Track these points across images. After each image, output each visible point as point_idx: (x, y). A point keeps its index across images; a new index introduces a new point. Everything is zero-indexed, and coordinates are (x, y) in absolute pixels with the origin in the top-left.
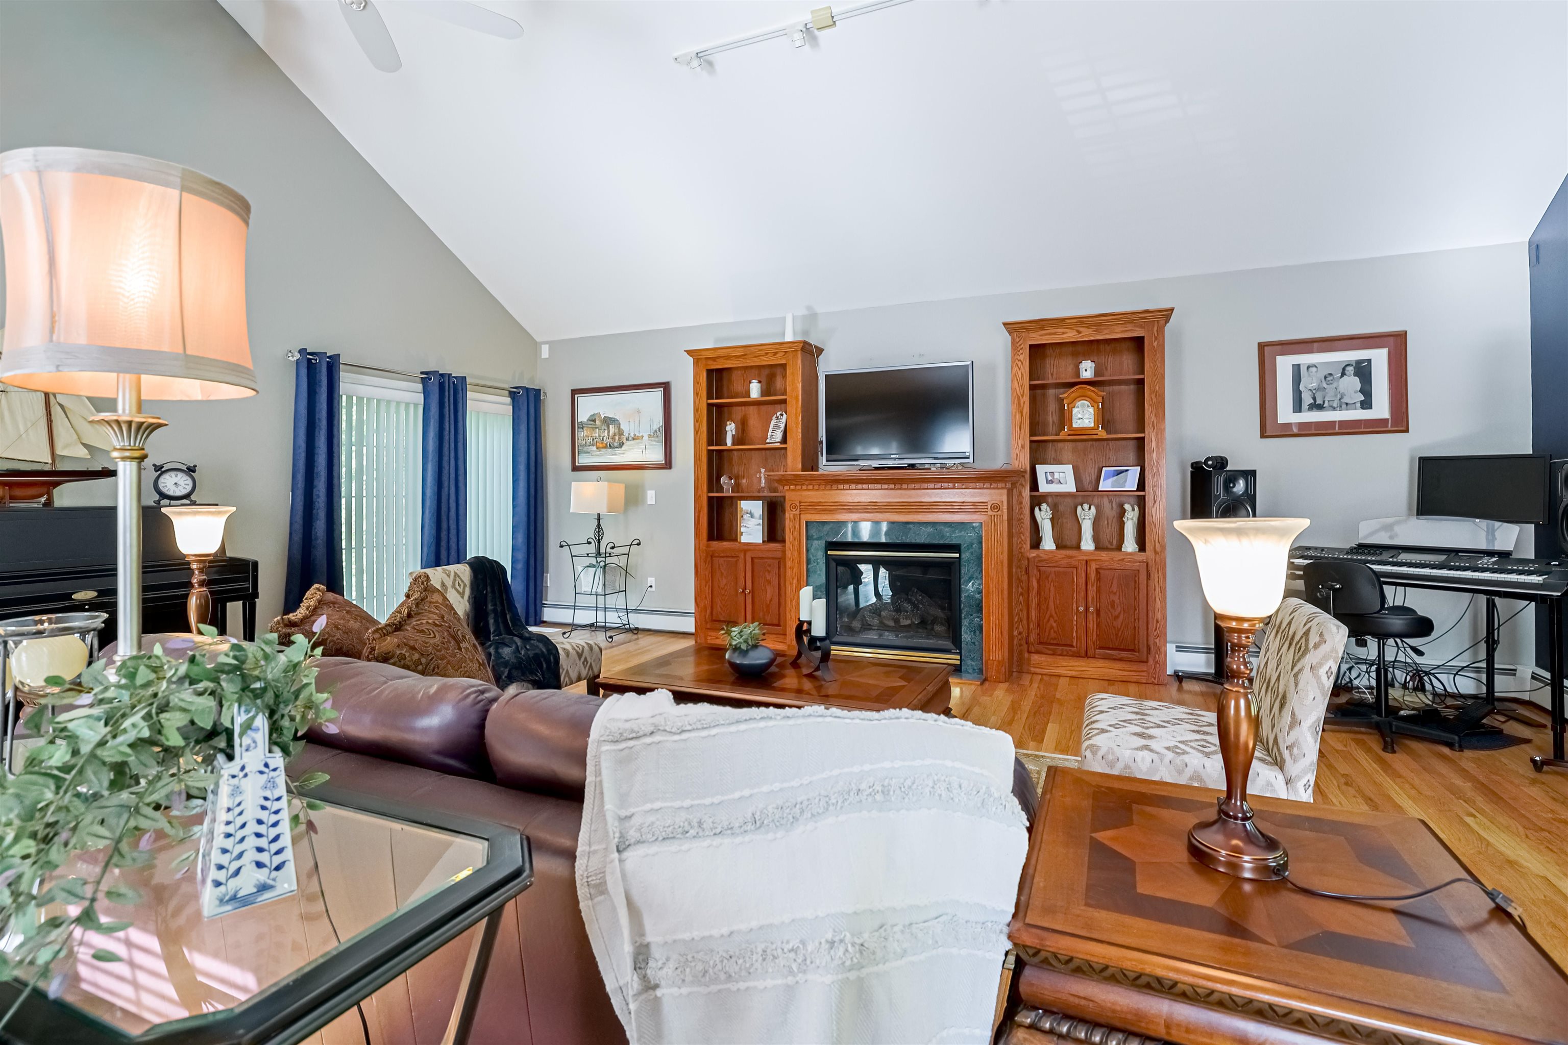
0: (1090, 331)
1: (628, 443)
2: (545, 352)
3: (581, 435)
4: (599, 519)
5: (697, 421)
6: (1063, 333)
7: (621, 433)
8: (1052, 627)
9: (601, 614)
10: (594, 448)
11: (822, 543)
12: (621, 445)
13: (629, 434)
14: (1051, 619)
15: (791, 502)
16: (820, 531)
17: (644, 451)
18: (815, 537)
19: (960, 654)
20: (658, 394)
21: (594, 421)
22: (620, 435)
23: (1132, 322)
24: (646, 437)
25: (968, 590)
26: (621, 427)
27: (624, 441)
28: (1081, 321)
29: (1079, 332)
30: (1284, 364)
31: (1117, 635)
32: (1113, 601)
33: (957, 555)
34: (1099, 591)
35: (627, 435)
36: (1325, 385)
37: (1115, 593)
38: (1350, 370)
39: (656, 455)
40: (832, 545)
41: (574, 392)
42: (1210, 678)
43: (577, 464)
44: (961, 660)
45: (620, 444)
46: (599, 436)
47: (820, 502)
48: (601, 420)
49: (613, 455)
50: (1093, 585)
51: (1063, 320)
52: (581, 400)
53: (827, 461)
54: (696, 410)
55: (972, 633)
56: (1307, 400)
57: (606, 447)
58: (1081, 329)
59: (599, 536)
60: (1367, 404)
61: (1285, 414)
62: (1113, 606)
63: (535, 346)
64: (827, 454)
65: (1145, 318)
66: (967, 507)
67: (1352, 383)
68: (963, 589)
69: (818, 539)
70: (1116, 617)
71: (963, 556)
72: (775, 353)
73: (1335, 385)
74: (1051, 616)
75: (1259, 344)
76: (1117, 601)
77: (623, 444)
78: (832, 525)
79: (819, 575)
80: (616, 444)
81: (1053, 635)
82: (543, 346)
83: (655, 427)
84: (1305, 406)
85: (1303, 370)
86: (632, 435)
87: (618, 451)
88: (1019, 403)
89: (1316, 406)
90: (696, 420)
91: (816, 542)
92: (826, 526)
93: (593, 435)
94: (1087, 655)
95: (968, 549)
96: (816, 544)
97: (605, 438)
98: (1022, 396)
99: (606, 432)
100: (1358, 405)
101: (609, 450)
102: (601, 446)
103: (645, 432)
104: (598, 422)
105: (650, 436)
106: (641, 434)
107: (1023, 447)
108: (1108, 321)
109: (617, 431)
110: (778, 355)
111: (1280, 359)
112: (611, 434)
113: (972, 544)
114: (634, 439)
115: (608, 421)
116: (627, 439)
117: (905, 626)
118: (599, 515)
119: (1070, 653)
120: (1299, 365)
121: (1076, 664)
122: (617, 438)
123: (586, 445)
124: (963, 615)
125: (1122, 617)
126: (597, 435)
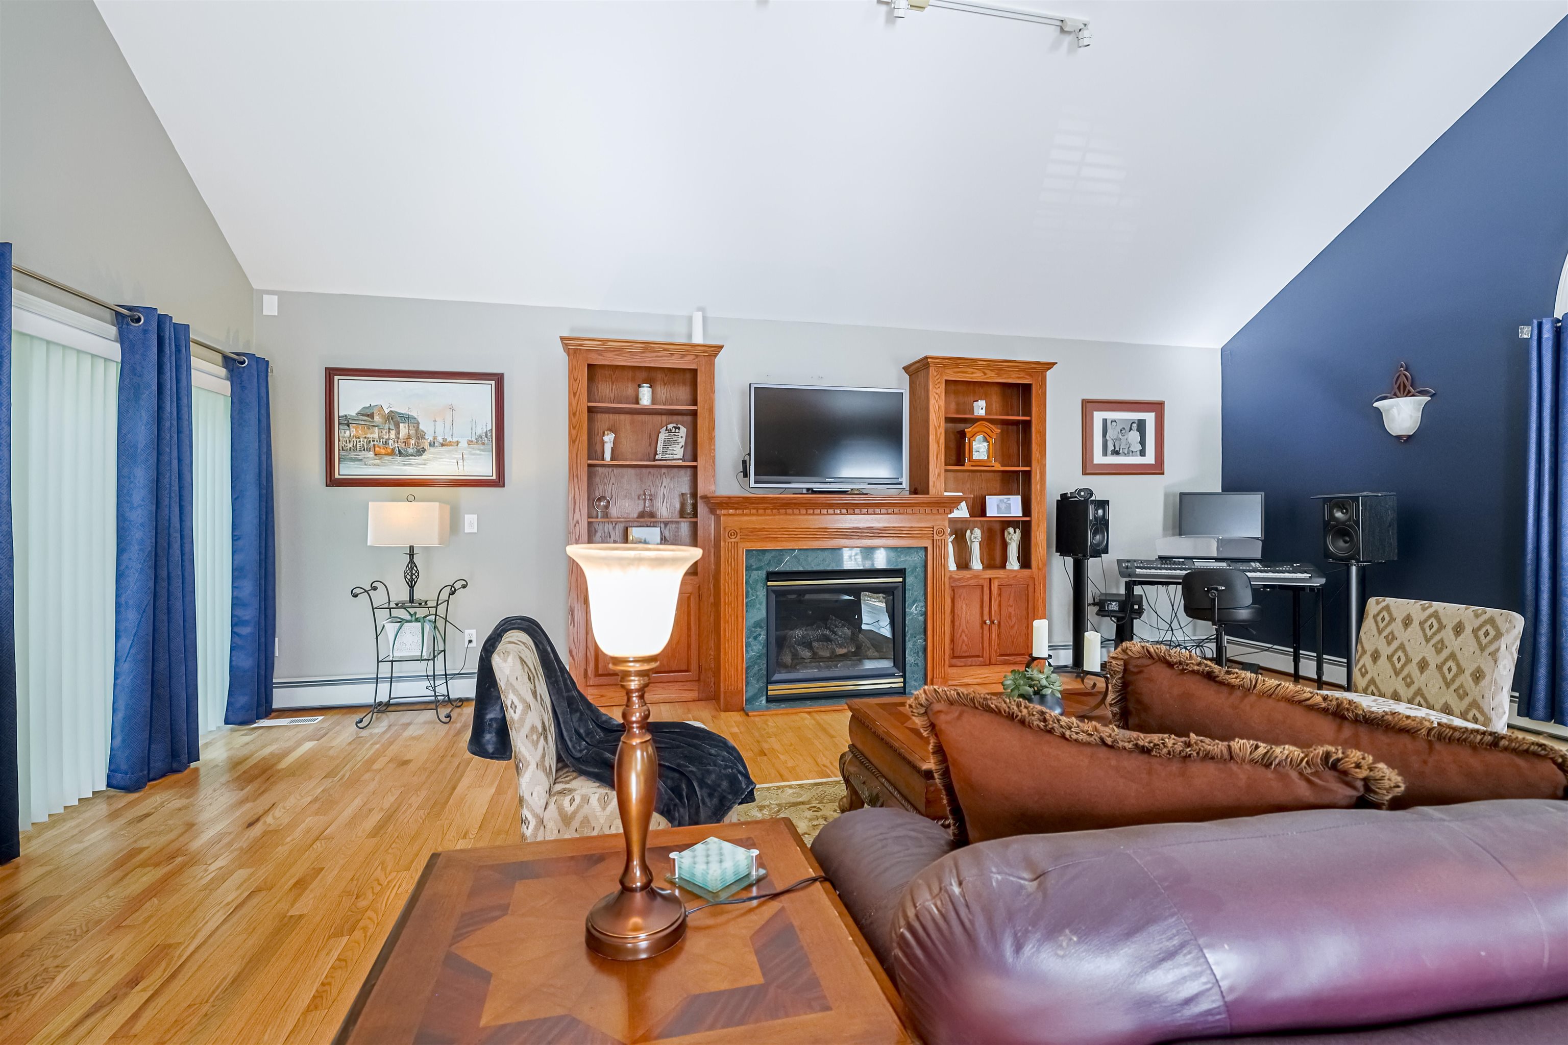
0: (993, 374)
1: (432, 449)
2: (271, 306)
3: (342, 435)
4: (412, 555)
5: (574, 428)
6: (973, 373)
7: (420, 435)
8: (963, 641)
9: (384, 687)
10: (371, 454)
11: (763, 574)
12: (420, 452)
13: (435, 438)
14: (963, 635)
15: (730, 529)
16: (760, 560)
17: (460, 462)
18: (754, 567)
19: (904, 676)
20: (486, 390)
21: (371, 416)
22: (418, 438)
23: (1024, 371)
24: (464, 444)
25: (911, 613)
26: (421, 427)
27: (426, 446)
28: (990, 364)
29: (985, 374)
30: (1098, 417)
31: (1013, 642)
32: (1010, 613)
33: (901, 579)
34: (1000, 605)
35: (431, 439)
36: (1120, 436)
37: (1012, 606)
38: (1135, 425)
39: (485, 468)
40: (771, 576)
41: (331, 374)
42: (1069, 669)
43: (337, 476)
44: (904, 682)
45: (418, 451)
46: (380, 438)
47: (764, 528)
48: (383, 416)
49: (405, 465)
50: (995, 601)
51: (975, 360)
52: (344, 386)
53: (756, 482)
54: (572, 414)
55: (915, 655)
56: (1110, 447)
57: (392, 453)
58: (986, 371)
59: (412, 574)
60: (1143, 453)
61: (1099, 458)
62: (1010, 617)
63: (253, 297)
64: (755, 475)
65: (1034, 368)
66: (915, 532)
67: (1135, 436)
68: (907, 613)
69: (757, 569)
70: (1012, 627)
71: (907, 580)
72: (683, 356)
73: (1125, 437)
74: (963, 631)
75: (1083, 400)
76: (1013, 613)
77: (424, 450)
78: (774, 553)
79: (759, 609)
80: (410, 451)
81: (964, 648)
82: (266, 297)
83: (480, 430)
84: (1109, 452)
85: (1109, 422)
86: (440, 439)
87: (418, 460)
88: (936, 434)
89: (1116, 453)
90: (572, 426)
91: (755, 572)
92: (767, 554)
93: (368, 436)
94: (990, 664)
95: (913, 573)
96: (755, 575)
97: (391, 442)
98: (939, 427)
99: (393, 433)
100: (1139, 453)
101: (399, 459)
102: (383, 451)
103: (463, 435)
104: (377, 418)
105: (470, 442)
106: (455, 440)
107: (939, 475)
108: (1008, 367)
109: (412, 432)
110: (686, 359)
111: (1096, 414)
112: (401, 436)
113: (915, 568)
114: (442, 445)
115: (394, 419)
116: (432, 445)
117: (841, 655)
118: (412, 548)
119: (978, 663)
120: (1106, 420)
121: (982, 671)
122: (413, 442)
123: (354, 449)
124: (907, 638)
125: (1016, 627)
126: (376, 436)
